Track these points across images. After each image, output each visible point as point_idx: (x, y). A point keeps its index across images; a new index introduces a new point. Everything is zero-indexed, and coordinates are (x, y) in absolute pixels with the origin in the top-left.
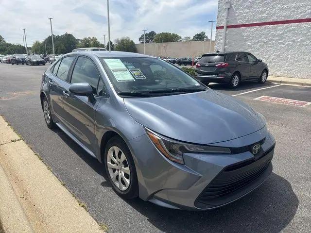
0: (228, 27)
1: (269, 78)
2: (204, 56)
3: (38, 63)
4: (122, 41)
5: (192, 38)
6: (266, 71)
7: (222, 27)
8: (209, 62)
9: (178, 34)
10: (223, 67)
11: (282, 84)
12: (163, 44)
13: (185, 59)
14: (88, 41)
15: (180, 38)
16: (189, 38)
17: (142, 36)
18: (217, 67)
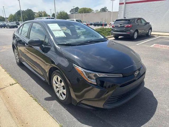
0: (126, 3)
1: (152, 33)
2: (117, 20)
3: (13, 27)
4: (61, 13)
5: (99, 11)
6: (151, 29)
7: (123, 4)
8: (120, 24)
9: (92, 9)
10: (129, 27)
11: (160, 36)
12: (84, 14)
13: (98, 22)
14: (41, 13)
15: (93, 10)
16: (98, 10)
17: (71, 10)
18: (125, 27)
